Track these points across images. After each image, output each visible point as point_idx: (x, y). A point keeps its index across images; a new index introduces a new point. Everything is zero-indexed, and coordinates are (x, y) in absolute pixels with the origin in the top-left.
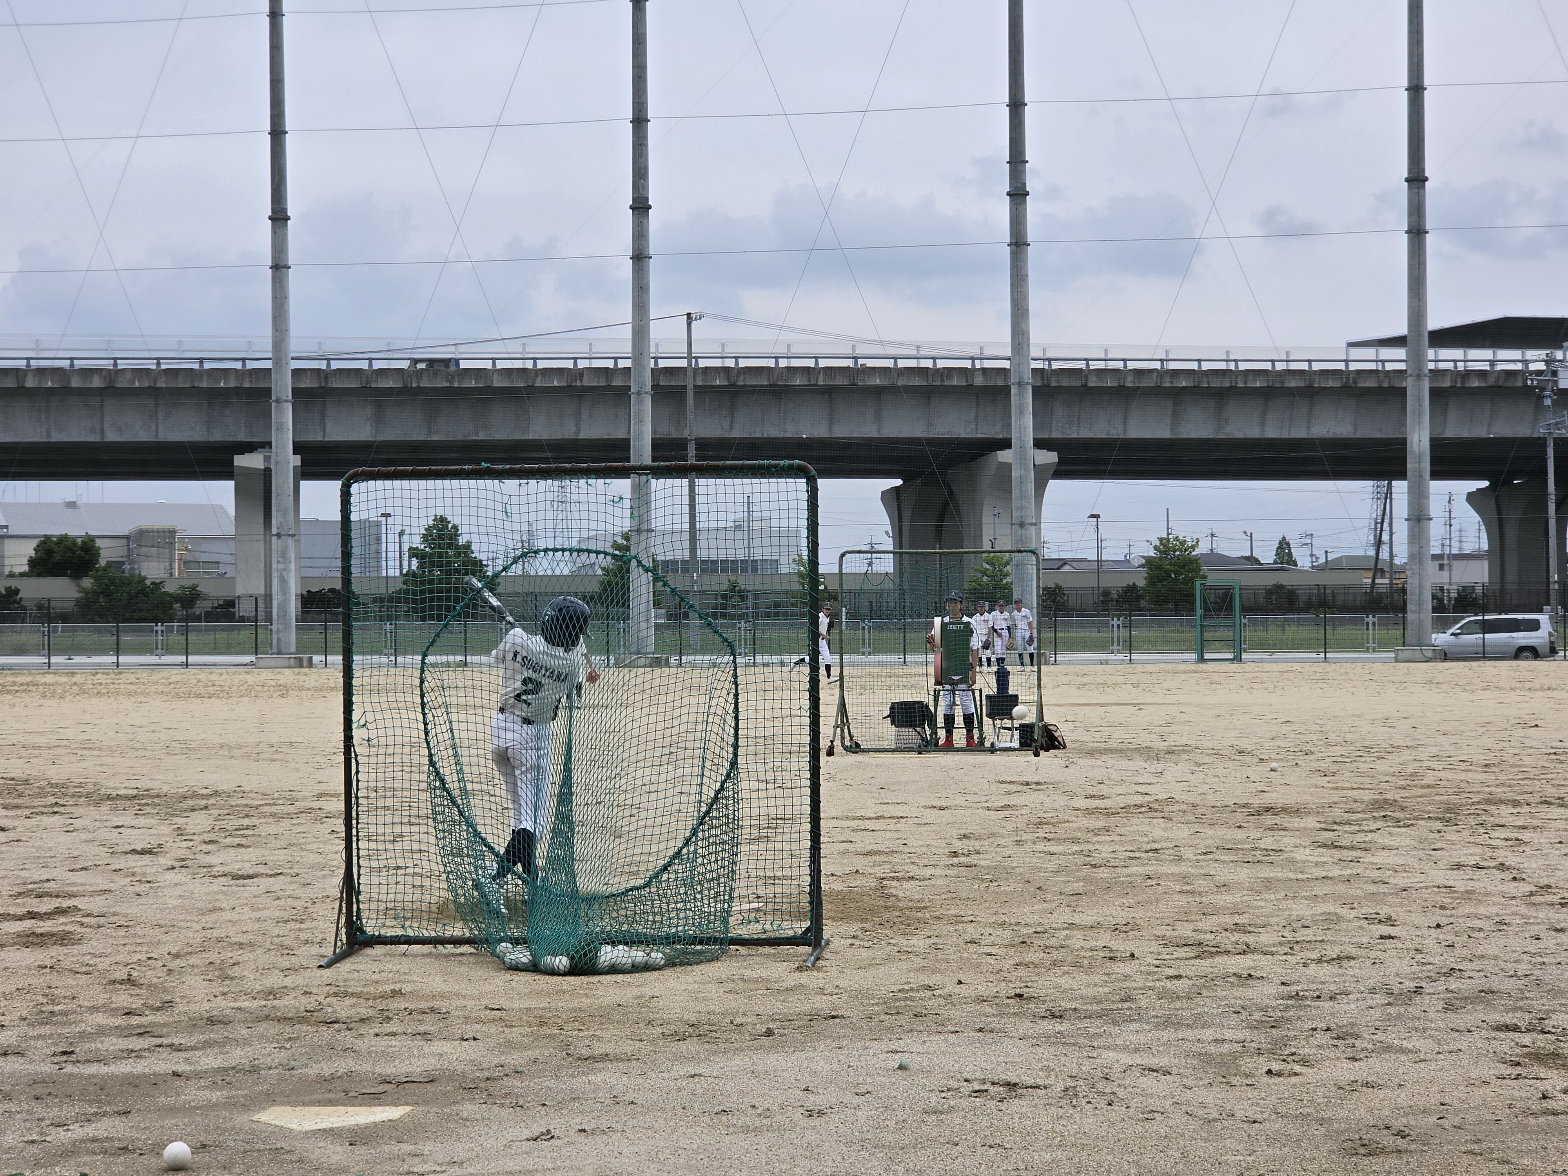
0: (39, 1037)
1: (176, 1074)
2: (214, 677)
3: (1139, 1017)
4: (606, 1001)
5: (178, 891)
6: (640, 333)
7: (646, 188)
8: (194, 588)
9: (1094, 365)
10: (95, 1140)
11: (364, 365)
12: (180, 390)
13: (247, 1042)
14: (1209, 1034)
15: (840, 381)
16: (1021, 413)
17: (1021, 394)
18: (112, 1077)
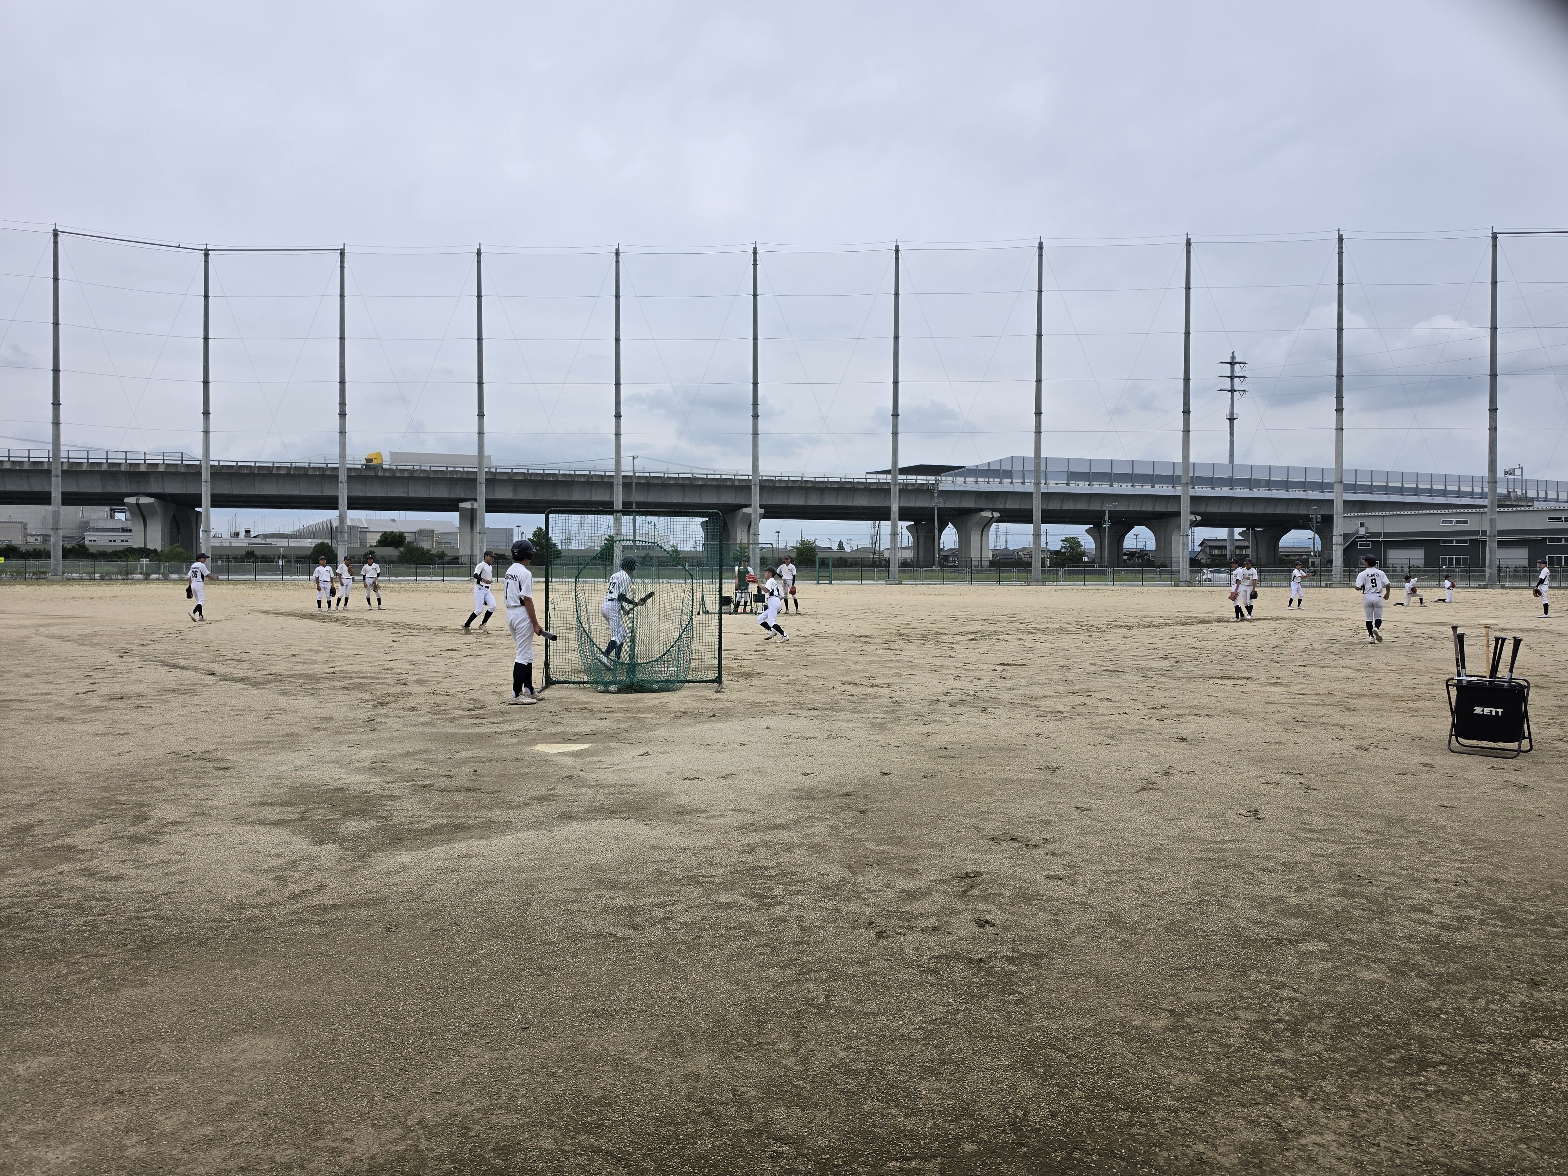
0: (437, 719)
1: (496, 732)
2: (456, 585)
3: (843, 709)
4: (649, 704)
5: (471, 665)
6: (618, 462)
7: (620, 409)
8: (443, 552)
9: (778, 478)
10: (473, 757)
11: (510, 471)
12: (438, 478)
13: (519, 720)
14: (871, 715)
15: (687, 482)
16: (755, 495)
17: (755, 489)
18: (472, 734)
